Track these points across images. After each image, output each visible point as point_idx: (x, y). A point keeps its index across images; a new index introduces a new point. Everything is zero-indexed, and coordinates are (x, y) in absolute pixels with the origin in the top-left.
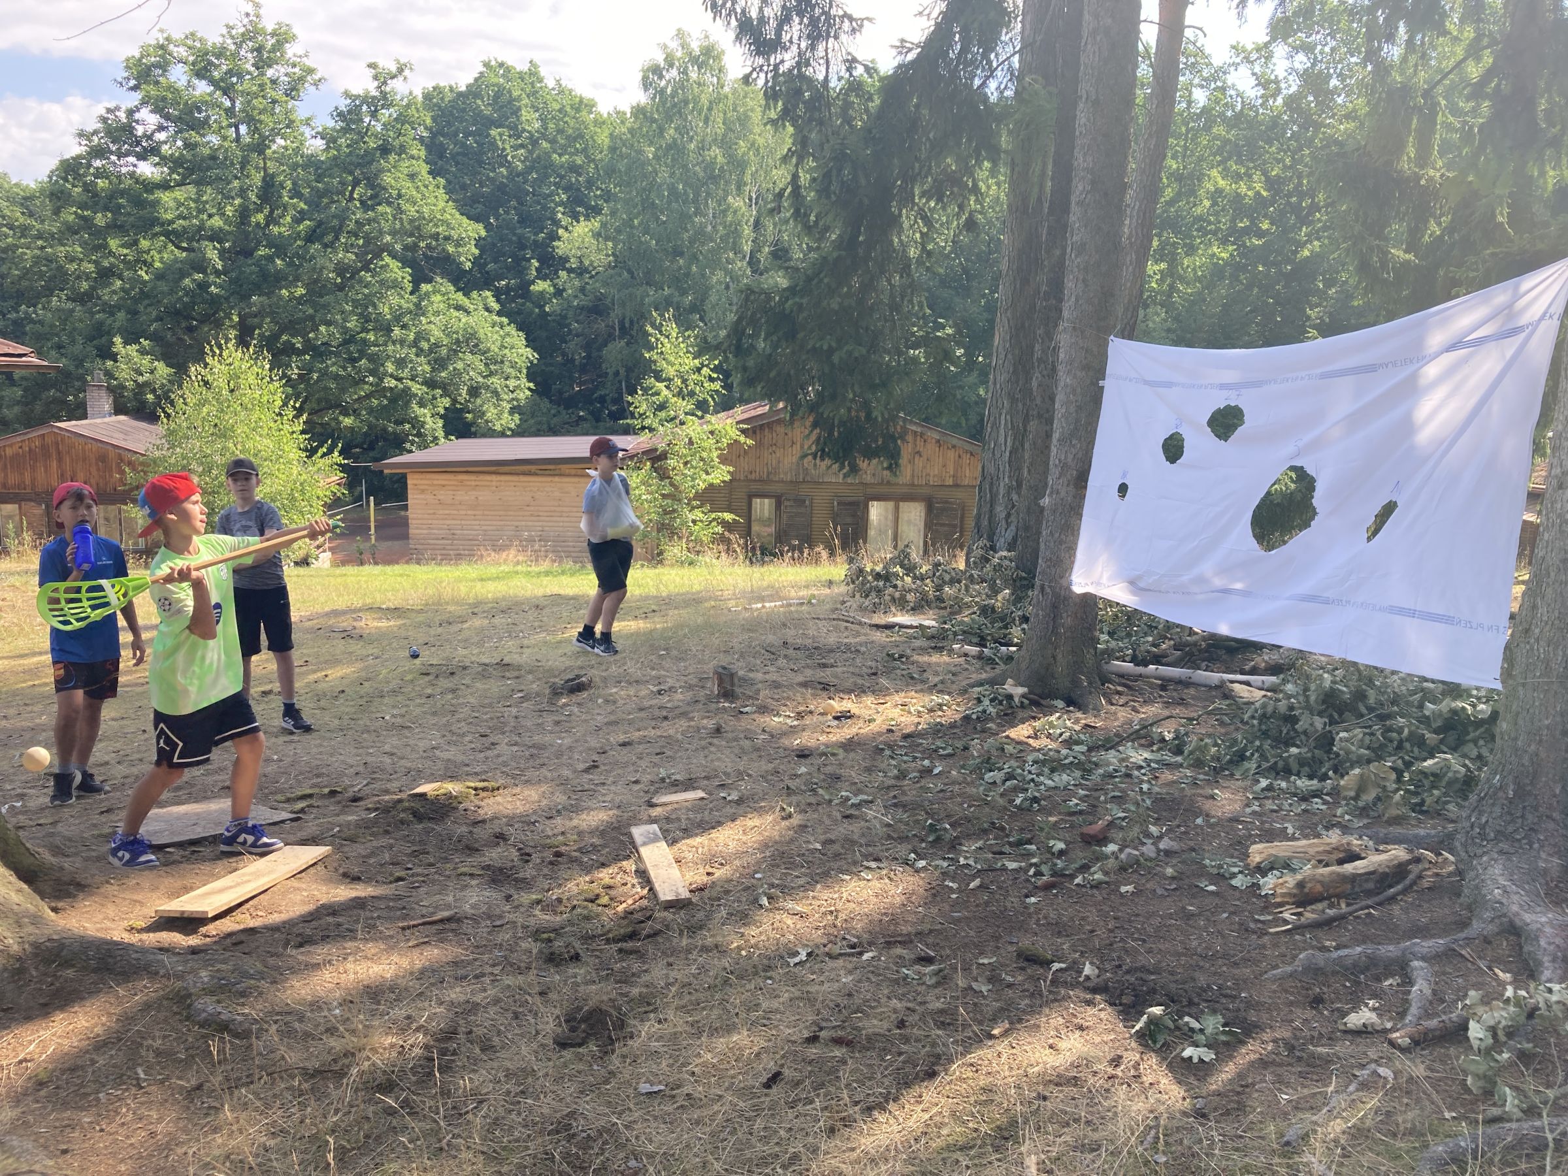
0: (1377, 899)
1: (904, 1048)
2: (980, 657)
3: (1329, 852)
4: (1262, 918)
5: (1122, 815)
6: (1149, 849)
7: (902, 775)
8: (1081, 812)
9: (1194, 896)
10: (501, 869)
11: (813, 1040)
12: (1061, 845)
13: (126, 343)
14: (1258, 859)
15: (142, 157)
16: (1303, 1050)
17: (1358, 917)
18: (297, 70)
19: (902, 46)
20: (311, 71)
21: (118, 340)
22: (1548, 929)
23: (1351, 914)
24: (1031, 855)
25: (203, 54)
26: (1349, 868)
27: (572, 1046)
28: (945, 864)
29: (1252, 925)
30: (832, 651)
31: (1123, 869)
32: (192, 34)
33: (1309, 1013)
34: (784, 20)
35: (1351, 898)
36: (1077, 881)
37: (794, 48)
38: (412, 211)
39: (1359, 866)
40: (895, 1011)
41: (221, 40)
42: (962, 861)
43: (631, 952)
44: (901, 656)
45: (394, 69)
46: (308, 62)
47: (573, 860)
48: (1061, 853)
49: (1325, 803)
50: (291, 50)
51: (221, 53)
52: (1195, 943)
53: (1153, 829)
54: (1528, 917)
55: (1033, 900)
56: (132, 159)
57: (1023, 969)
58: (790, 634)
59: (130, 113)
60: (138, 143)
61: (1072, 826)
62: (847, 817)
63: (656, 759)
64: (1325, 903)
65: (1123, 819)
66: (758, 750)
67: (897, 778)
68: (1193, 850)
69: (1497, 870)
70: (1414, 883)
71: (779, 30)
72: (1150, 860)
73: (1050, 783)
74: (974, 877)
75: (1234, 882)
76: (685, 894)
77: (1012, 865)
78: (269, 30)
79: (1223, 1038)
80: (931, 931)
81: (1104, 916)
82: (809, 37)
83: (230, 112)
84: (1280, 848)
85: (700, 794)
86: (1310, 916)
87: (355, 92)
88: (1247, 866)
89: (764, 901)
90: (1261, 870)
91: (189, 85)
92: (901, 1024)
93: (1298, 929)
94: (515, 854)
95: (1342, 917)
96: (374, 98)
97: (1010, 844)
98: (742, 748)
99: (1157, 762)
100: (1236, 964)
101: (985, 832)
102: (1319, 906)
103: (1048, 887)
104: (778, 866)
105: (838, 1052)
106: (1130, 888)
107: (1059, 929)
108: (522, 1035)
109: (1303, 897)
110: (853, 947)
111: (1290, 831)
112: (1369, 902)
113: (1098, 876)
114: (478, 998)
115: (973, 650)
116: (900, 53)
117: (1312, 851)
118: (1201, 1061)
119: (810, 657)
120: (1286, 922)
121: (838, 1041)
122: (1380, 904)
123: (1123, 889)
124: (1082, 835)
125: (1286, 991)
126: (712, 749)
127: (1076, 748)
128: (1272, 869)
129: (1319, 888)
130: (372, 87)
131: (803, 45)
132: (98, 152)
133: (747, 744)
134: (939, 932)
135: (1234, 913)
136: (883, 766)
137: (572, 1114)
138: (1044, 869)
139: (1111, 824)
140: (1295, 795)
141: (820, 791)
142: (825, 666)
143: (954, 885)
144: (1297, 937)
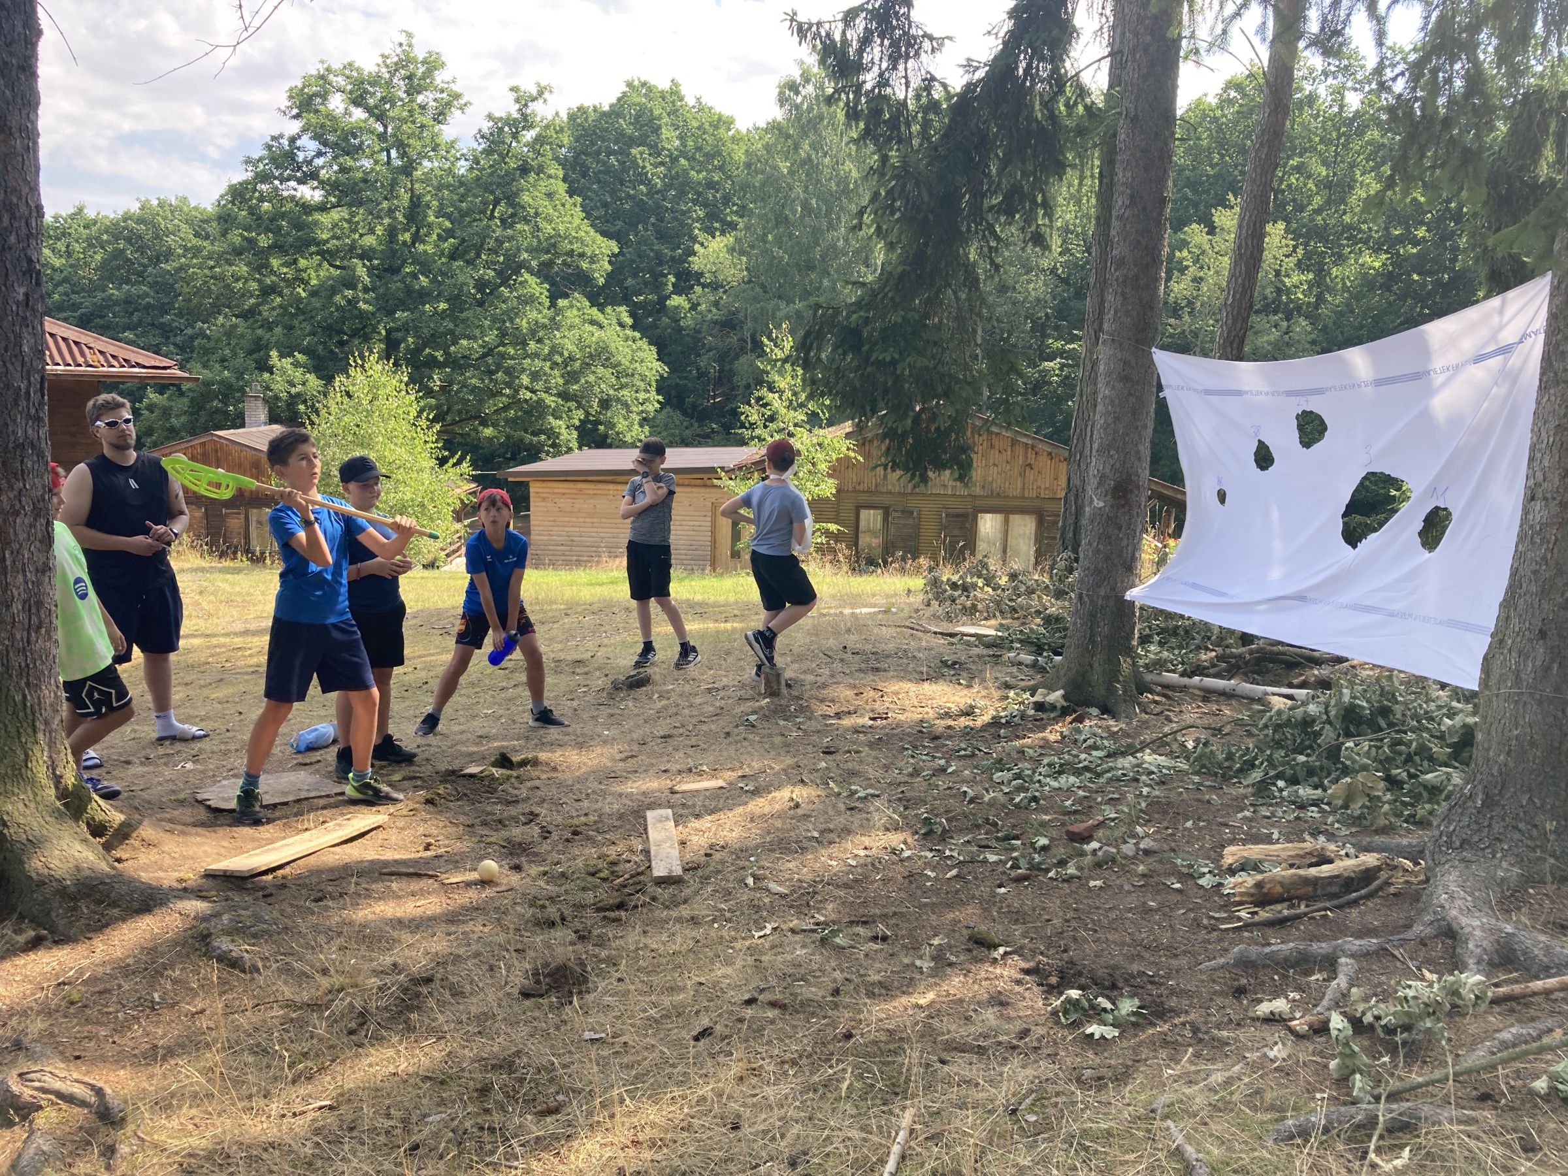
0: (1336, 902)
1: (830, 1013)
2: (1034, 665)
3: (1302, 857)
4: (1217, 915)
5: (1113, 815)
6: (1128, 849)
7: (916, 773)
8: (1076, 812)
9: (1158, 892)
10: (520, 844)
11: (750, 1002)
12: (1044, 841)
13: (282, 356)
14: (1230, 861)
15: (301, 182)
16: (1206, 1033)
17: (1313, 918)
18: (444, 95)
19: (969, 66)
20: (457, 96)
21: (274, 354)
22: (1478, 933)
23: (1306, 914)
24: (1014, 849)
25: (359, 82)
26: (1313, 871)
27: (533, 996)
28: (930, 855)
29: (1205, 921)
30: (888, 656)
31: (1099, 865)
32: (350, 64)
33: (1230, 1001)
34: (865, 41)
35: (1309, 899)
36: (1051, 874)
37: (876, 69)
38: (548, 229)
39: (1325, 870)
40: (835, 980)
41: (376, 69)
42: (948, 853)
43: (614, 920)
44: (955, 663)
45: (534, 92)
46: (455, 88)
47: (589, 838)
48: (1044, 848)
49: (1322, 811)
50: (440, 77)
51: (375, 81)
52: (1144, 935)
53: (1139, 829)
54: (1464, 921)
55: (1003, 890)
56: (292, 184)
57: (970, 950)
58: (852, 640)
59: (293, 140)
60: (299, 168)
61: (1063, 825)
62: (852, 809)
63: (690, 751)
64: (1286, 904)
65: (1113, 820)
66: (789, 745)
67: (911, 775)
68: (1173, 850)
69: (1453, 876)
70: (1380, 888)
71: (860, 52)
72: (1125, 857)
73: (1055, 784)
74: (951, 868)
75: (1201, 882)
76: (678, 871)
77: (992, 858)
78: (421, 59)
79: (1133, 1019)
80: (895, 914)
81: (1065, 906)
82: (890, 57)
83: (382, 137)
84: (1254, 851)
85: (721, 783)
86: (1264, 914)
87: (497, 115)
88: (1219, 867)
89: (750, 881)
90: (1232, 871)
91: (347, 113)
92: (836, 992)
93: (1248, 926)
94: (537, 830)
95: (1298, 917)
96: (515, 120)
97: (997, 839)
98: (772, 743)
99: (1169, 769)
100: (1176, 956)
101: (978, 827)
102: (1279, 907)
103: (1019, 880)
104: (773, 851)
105: (771, 1013)
106: (1099, 883)
107: (1018, 917)
108: (493, 985)
109: (1262, 897)
110: (817, 924)
111: (1275, 836)
112: (1328, 904)
113: (1071, 870)
114: (461, 951)
115: (1028, 658)
116: (967, 72)
117: (1284, 855)
118: (1103, 1037)
119: (867, 661)
120: (1239, 919)
121: (773, 1004)
122: (1339, 907)
123: (1092, 883)
124: (1068, 832)
125: (1214, 981)
126: (745, 743)
127: (1095, 753)
128: (1243, 870)
129: (1279, 889)
130: (513, 110)
131: (884, 65)
132: (264, 177)
133: (778, 740)
134: (902, 915)
135: (1191, 910)
136: (901, 764)
137: (518, 1054)
138: (1023, 863)
139: (1101, 824)
140: (1294, 803)
141: (832, 784)
142: (877, 670)
143: (932, 875)
144: (1246, 934)
